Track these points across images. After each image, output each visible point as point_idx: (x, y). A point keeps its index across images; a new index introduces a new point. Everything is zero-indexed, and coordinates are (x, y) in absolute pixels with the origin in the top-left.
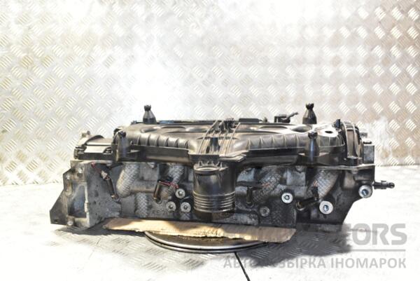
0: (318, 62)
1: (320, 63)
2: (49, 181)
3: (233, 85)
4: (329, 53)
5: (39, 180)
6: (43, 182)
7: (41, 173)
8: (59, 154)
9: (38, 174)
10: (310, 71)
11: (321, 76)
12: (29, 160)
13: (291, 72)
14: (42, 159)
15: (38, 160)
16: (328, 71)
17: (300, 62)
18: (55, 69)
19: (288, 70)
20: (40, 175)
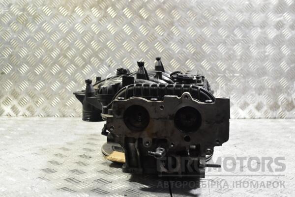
0: (263, 25)
1: (264, 27)
2: (35, 114)
3: (188, 43)
4: (274, 18)
5: (27, 113)
6: (31, 115)
7: (29, 107)
8: (44, 93)
9: (27, 109)
10: (255, 33)
11: (265, 38)
12: (20, 97)
13: (238, 34)
14: (30, 97)
15: (27, 98)
16: (272, 34)
17: (247, 25)
18: (44, 25)
19: (236, 32)
20: (28, 109)
